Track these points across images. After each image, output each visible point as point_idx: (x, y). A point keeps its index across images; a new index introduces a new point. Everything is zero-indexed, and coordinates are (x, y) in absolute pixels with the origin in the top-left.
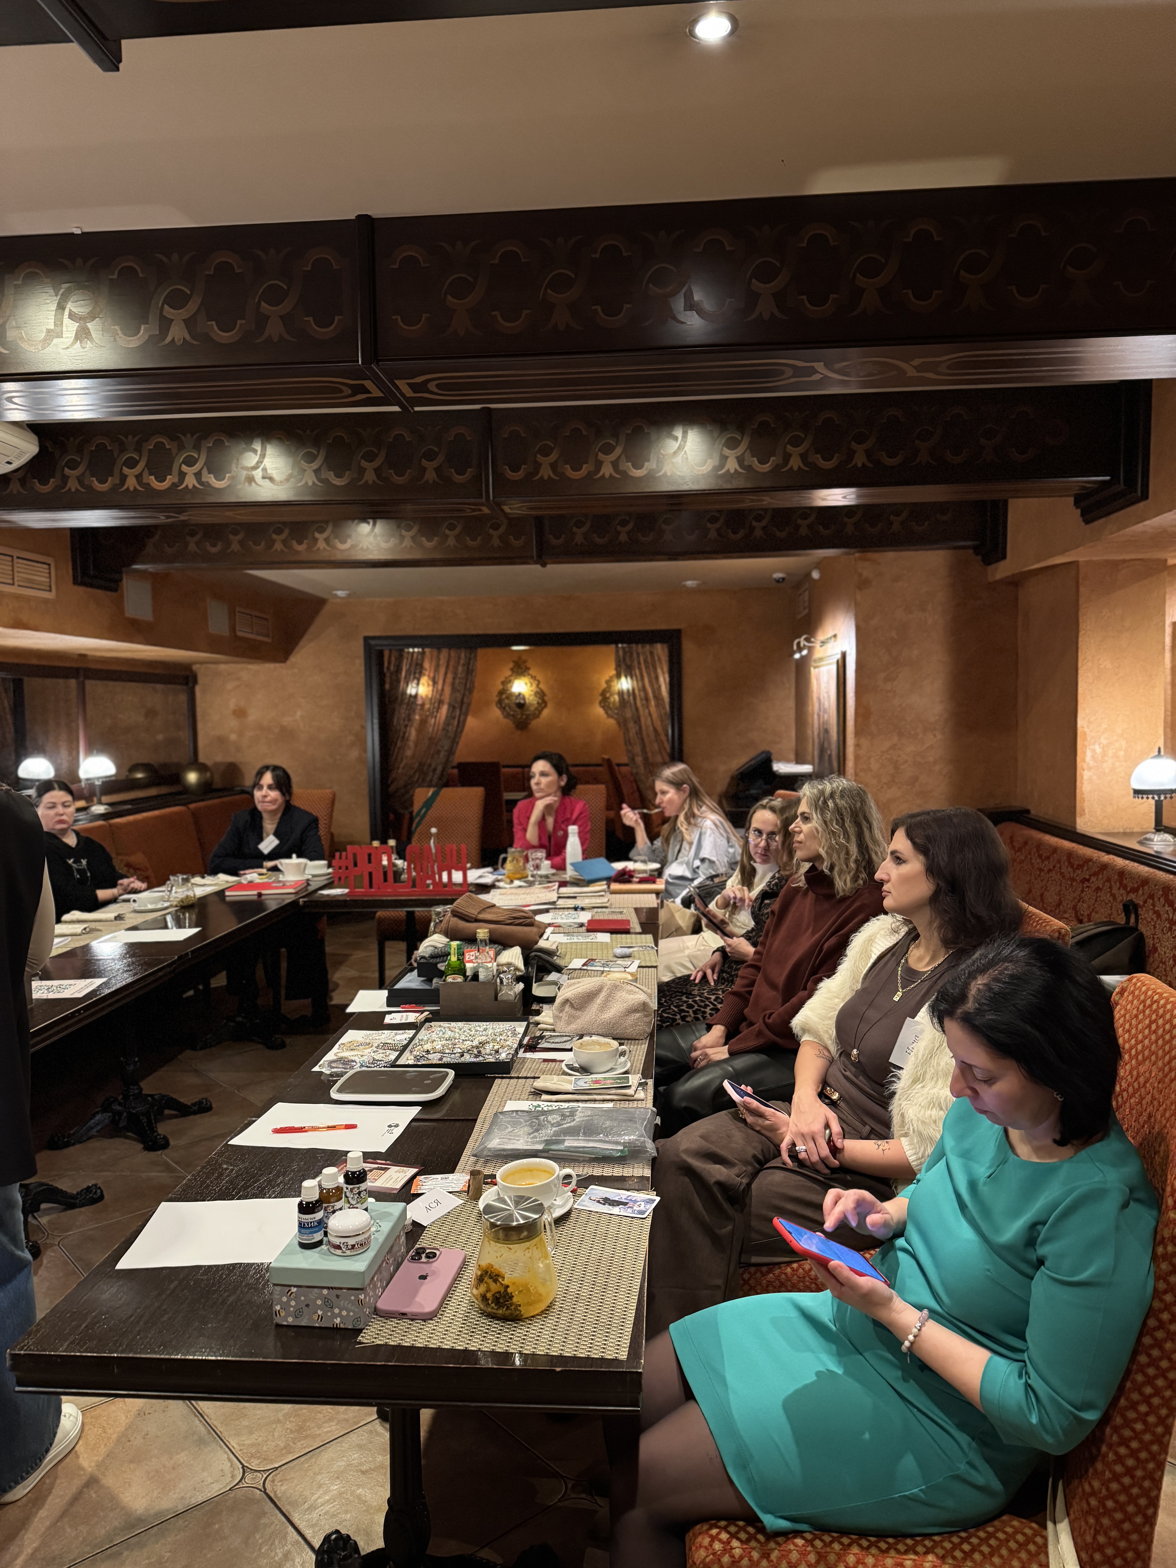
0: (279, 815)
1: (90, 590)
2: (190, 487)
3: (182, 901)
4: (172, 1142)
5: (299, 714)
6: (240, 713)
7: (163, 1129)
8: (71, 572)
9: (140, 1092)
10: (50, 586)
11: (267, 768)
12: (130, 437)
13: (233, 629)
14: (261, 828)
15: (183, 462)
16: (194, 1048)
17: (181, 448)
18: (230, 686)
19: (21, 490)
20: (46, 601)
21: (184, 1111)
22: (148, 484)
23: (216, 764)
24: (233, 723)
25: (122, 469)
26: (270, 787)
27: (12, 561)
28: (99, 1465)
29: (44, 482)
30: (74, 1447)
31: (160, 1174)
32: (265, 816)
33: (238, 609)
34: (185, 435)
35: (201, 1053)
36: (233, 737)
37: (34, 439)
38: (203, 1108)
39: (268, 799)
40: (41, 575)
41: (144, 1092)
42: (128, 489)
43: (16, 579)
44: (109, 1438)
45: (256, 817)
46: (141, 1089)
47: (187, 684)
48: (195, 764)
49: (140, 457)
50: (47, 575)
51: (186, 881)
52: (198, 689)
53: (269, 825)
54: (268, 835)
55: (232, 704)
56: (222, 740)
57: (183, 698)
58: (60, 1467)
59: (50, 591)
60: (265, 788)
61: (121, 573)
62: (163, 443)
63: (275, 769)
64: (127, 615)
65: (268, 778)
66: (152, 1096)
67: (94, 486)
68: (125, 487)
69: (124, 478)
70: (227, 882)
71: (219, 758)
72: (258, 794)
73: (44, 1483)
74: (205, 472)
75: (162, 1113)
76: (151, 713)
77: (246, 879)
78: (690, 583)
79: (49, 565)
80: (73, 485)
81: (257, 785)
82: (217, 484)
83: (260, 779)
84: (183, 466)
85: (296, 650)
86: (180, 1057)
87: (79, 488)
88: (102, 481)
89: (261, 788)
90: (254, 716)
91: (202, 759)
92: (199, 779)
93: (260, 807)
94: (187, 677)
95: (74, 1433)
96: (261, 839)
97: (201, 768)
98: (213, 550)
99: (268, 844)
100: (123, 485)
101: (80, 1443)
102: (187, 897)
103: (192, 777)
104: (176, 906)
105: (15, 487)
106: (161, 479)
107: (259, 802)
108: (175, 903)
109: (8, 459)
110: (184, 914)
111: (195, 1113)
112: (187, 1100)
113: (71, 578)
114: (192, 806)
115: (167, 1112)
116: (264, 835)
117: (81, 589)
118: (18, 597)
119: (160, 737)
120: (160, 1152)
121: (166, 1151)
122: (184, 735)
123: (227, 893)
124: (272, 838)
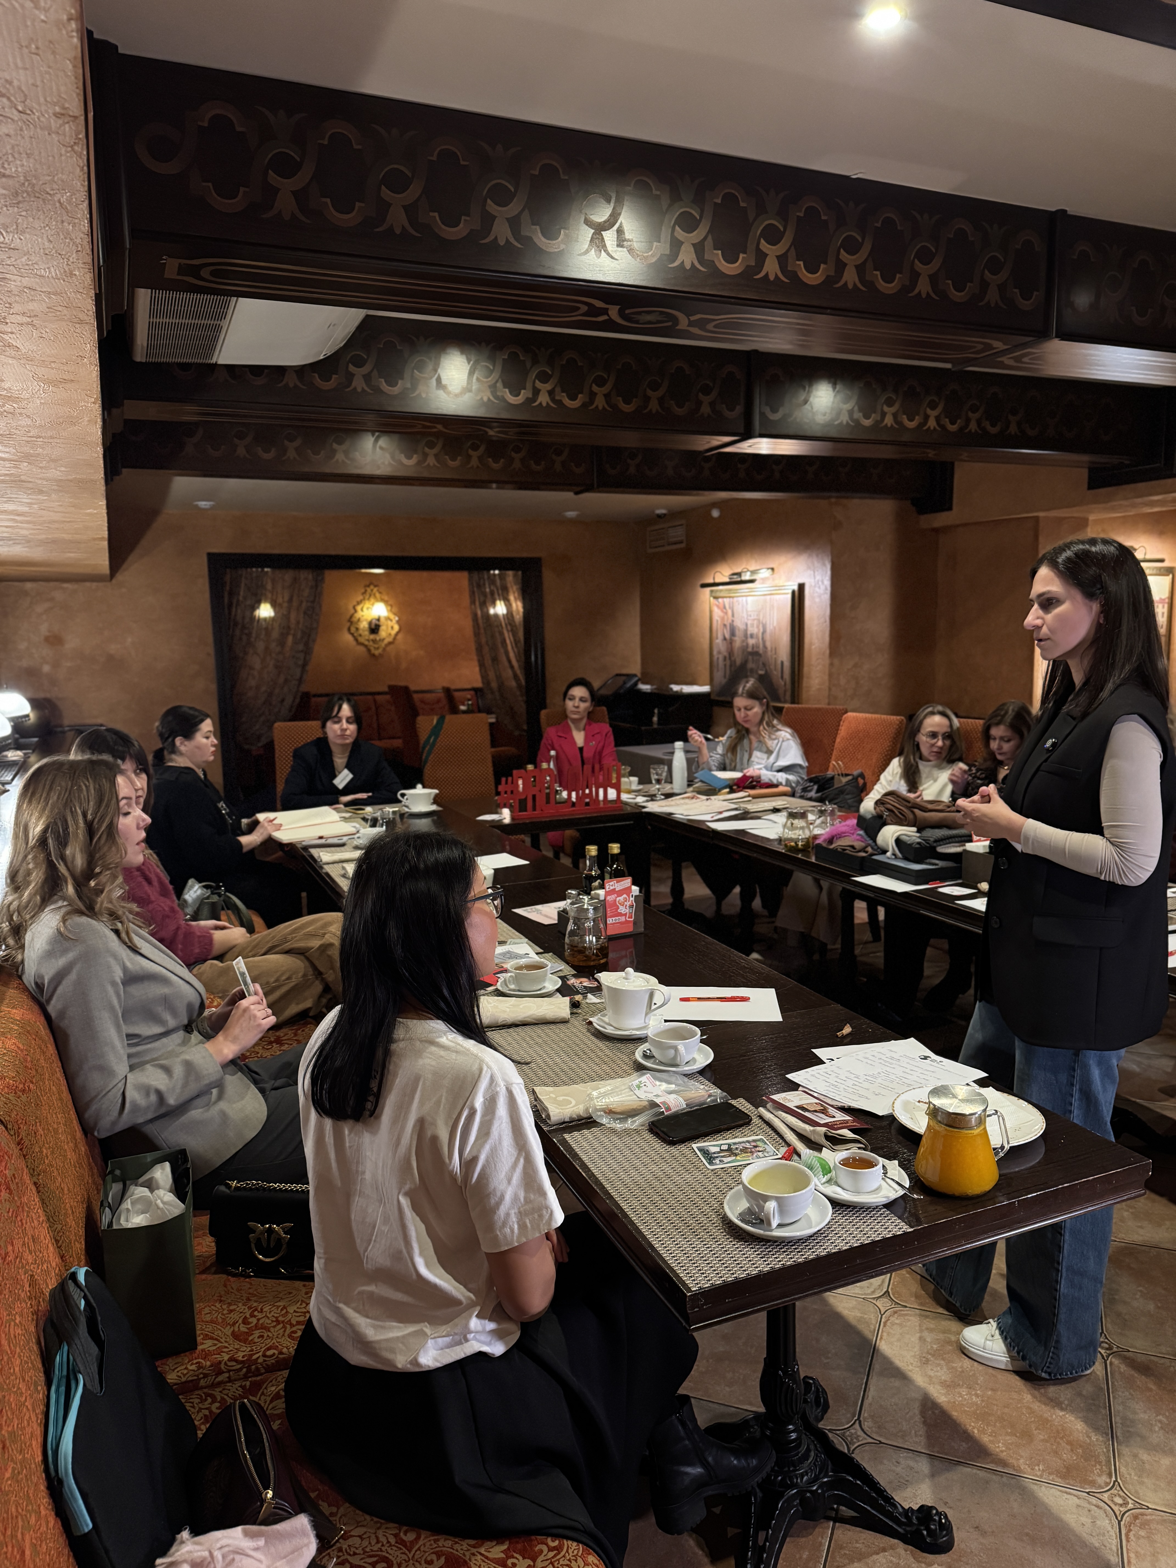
0: (351, 749)
5: (129, 640)
6: (54, 640)
18: (39, 609)
24: (47, 652)
26: (347, 720)
32: (336, 751)
36: (46, 668)
39: (348, 732)
45: (327, 753)
54: (340, 770)
55: (44, 629)
56: (31, 673)
72: (335, 727)
78: (571, 514)
85: (125, 566)
89: (340, 720)
90: (72, 643)
96: (335, 776)
99: (343, 779)
116: (336, 769)
124: (346, 771)
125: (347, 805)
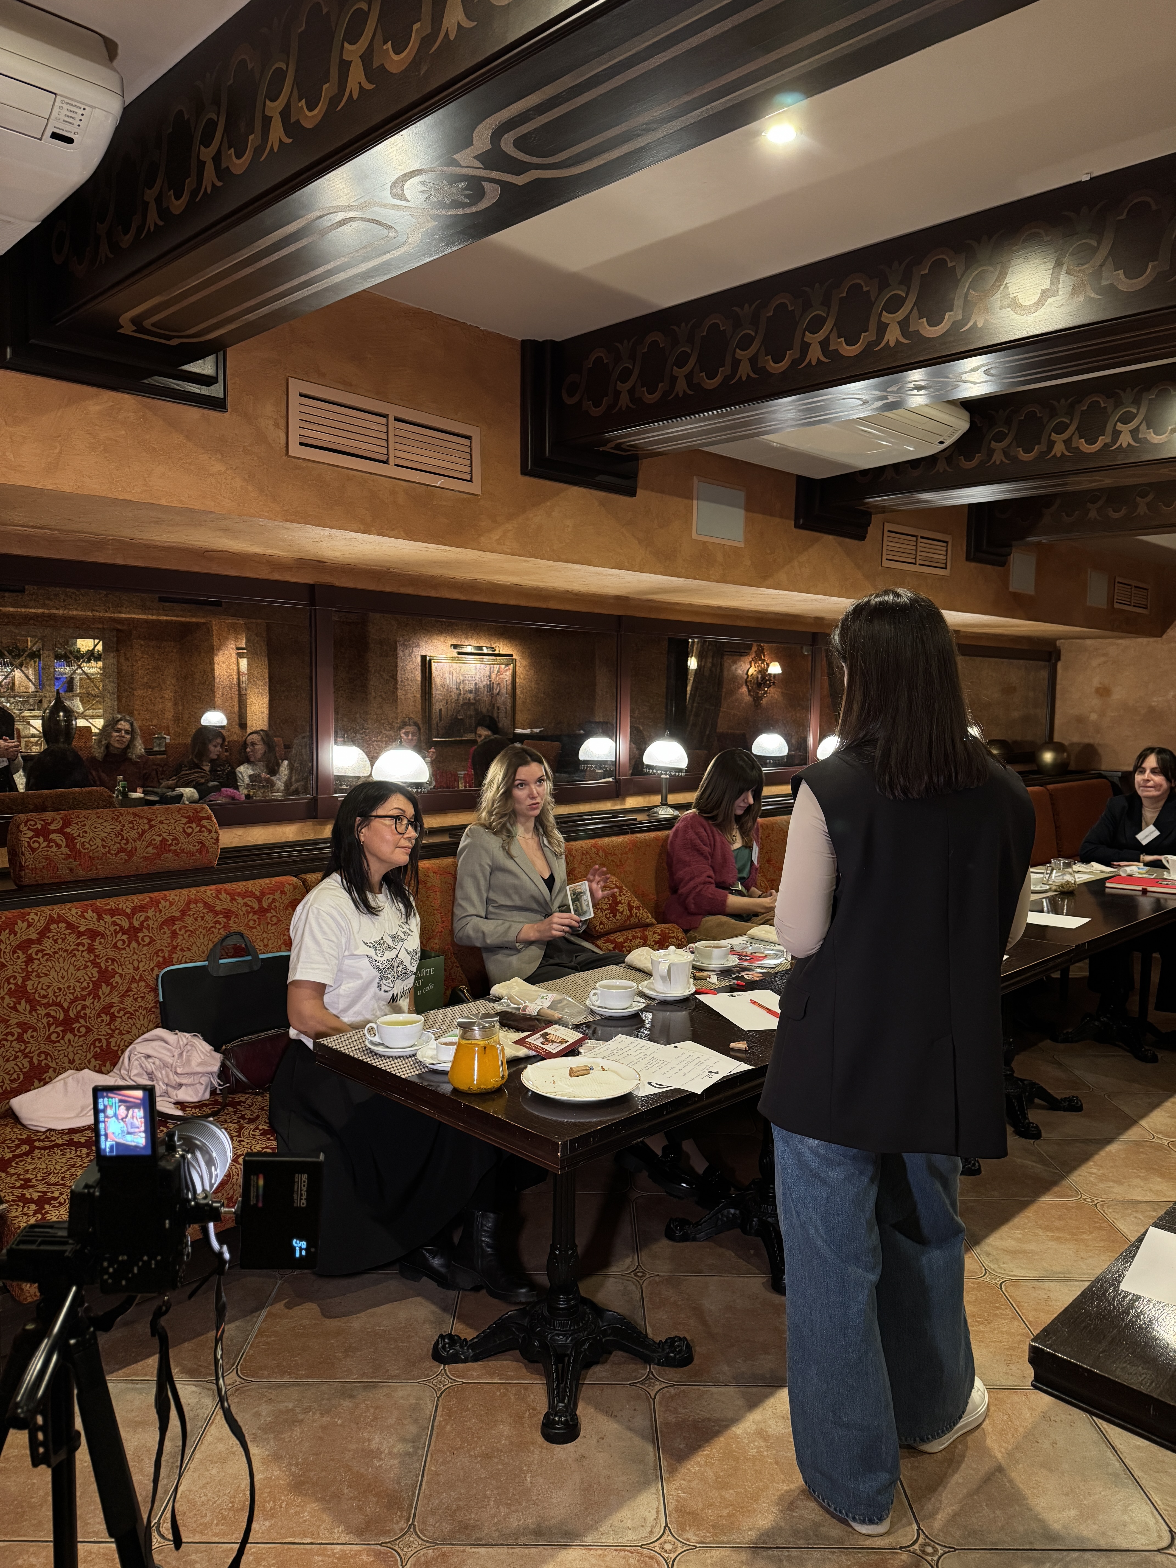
0: (1162, 803)
1: (980, 565)
2: (1125, 445)
3: (1062, 886)
4: (1044, 1134)
6: (1104, 692)
7: (1034, 1116)
8: (965, 548)
9: (1012, 1075)
10: (946, 564)
11: (1151, 750)
12: (1063, 401)
13: (1111, 601)
14: (1140, 815)
15: (1119, 420)
16: (1055, 1039)
17: (1118, 404)
18: (1094, 663)
19: (947, 469)
20: (942, 578)
21: (1054, 1105)
22: (1078, 448)
23: (1072, 744)
24: (1096, 702)
25: (1050, 435)
26: (1153, 771)
27: (917, 541)
28: (1010, 1454)
29: (969, 458)
30: (981, 1424)
31: (1034, 1164)
32: (1145, 802)
33: (1118, 579)
34: (1124, 390)
35: (1062, 1046)
36: (1094, 717)
37: (966, 415)
38: (1073, 1106)
39: (1151, 784)
40: (938, 553)
41: (1015, 1075)
42: (1055, 455)
43: (918, 558)
44: (1016, 1430)
45: (1135, 803)
46: (1013, 1072)
47: (1049, 660)
48: (1050, 743)
49: (1071, 420)
50: (944, 553)
51: (1068, 865)
52: (1060, 665)
53: (1150, 814)
54: (1147, 825)
55: (1096, 682)
56: (1080, 720)
57: (1044, 674)
58: (969, 1438)
59: (946, 568)
60: (1148, 771)
61: (1010, 546)
62: (1098, 402)
63: (1160, 751)
64: (1011, 589)
65: (1151, 761)
66: (1022, 1080)
67: (1020, 457)
68: (1053, 453)
69: (1051, 444)
70: (1102, 872)
71: (1076, 739)
72: (1138, 778)
73: (956, 1447)
74: (1143, 427)
75: (1032, 1102)
76: (1009, 690)
77: (1126, 871)
79: (947, 542)
80: (998, 458)
81: (1139, 768)
82: (1156, 439)
83: (1143, 762)
84: (1119, 424)
86: (1040, 1045)
87: (1004, 460)
88: (1027, 451)
89: (1143, 771)
90: (1118, 694)
91: (1057, 738)
92: (1055, 759)
93: (1140, 792)
94: (1050, 654)
95: (982, 1409)
96: (1140, 830)
97: (1058, 748)
98: (1116, 515)
99: (1147, 835)
100: (1050, 452)
101: (987, 1421)
102: (1068, 882)
103: (1048, 757)
104: (1055, 891)
105: (941, 466)
106: (1091, 441)
107: (1140, 786)
108: (1054, 888)
109: (941, 439)
110: (1063, 900)
111: (1065, 1110)
112: (1058, 1093)
113: (965, 555)
114: (1050, 787)
115: (1037, 1101)
116: (1143, 824)
117: (973, 565)
118: (918, 575)
119: (1016, 714)
120: (1032, 1141)
121: (1037, 1142)
122: (1042, 713)
123: (1108, 885)
124: (1152, 828)
125: (1146, 864)
